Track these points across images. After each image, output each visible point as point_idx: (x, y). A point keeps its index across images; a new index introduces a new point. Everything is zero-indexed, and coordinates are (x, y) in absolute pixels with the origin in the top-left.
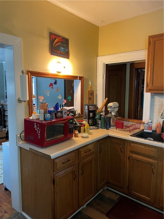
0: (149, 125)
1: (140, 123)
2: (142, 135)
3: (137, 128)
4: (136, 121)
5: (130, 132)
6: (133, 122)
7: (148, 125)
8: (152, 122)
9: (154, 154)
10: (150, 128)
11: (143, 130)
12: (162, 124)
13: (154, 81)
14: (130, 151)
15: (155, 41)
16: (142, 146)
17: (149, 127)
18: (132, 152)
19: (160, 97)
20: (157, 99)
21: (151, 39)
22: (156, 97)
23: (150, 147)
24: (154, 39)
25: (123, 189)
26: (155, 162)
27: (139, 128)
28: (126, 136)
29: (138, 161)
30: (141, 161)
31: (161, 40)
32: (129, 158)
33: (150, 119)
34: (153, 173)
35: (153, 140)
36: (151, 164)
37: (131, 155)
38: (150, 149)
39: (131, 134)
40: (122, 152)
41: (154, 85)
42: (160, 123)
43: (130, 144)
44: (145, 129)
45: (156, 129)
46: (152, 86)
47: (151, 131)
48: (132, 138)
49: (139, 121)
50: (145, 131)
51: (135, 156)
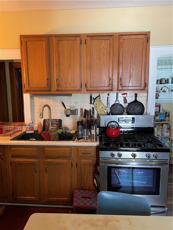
0: (31, 125)
1: (22, 125)
2: (25, 137)
3: (19, 131)
4: (18, 124)
5: (10, 136)
6: (15, 125)
7: (29, 126)
8: (32, 123)
9: (35, 153)
10: (32, 129)
11: (26, 132)
12: (42, 124)
13: (30, 82)
14: (11, 156)
15: (26, 42)
16: (23, 149)
17: (31, 127)
18: (13, 156)
19: (39, 98)
20: (37, 99)
21: (23, 39)
22: (35, 97)
23: (31, 148)
24: (25, 39)
25: (8, 198)
26: (37, 160)
27: (21, 131)
28: (6, 141)
29: (20, 164)
30: (23, 163)
31: (32, 41)
32: (11, 164)
33: (32, 120)
34: (36, 172)
35: (35, 140)
36: (33, 164)
37: (13, 159)
38: (31, 149)
39: (11, 138)
40: (2, 159)
41: (30, 86)
42: (40, 123)
43: (11, 149)
44: (27, 131)
45: (38, 129)
46: (29, 87)
47: (33, 132)
48: (12, 142)
49: (21, 123)
50: (27, 132)
51: (16, 160)
